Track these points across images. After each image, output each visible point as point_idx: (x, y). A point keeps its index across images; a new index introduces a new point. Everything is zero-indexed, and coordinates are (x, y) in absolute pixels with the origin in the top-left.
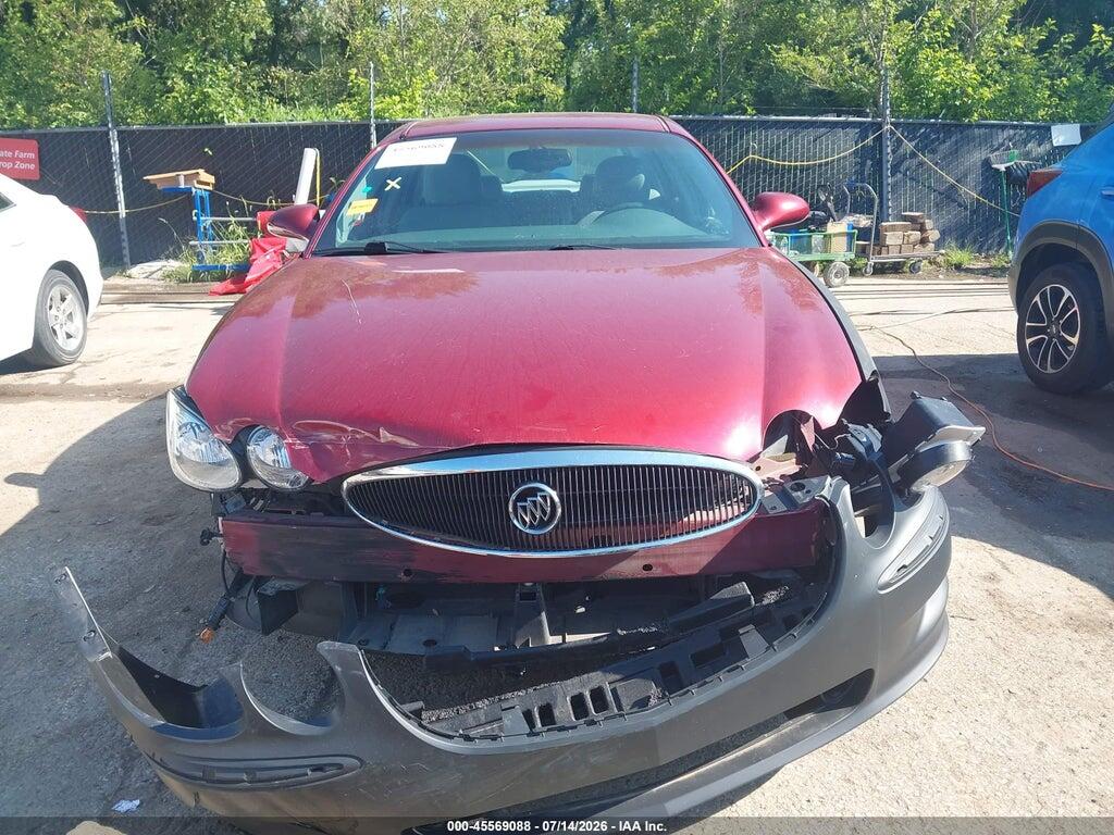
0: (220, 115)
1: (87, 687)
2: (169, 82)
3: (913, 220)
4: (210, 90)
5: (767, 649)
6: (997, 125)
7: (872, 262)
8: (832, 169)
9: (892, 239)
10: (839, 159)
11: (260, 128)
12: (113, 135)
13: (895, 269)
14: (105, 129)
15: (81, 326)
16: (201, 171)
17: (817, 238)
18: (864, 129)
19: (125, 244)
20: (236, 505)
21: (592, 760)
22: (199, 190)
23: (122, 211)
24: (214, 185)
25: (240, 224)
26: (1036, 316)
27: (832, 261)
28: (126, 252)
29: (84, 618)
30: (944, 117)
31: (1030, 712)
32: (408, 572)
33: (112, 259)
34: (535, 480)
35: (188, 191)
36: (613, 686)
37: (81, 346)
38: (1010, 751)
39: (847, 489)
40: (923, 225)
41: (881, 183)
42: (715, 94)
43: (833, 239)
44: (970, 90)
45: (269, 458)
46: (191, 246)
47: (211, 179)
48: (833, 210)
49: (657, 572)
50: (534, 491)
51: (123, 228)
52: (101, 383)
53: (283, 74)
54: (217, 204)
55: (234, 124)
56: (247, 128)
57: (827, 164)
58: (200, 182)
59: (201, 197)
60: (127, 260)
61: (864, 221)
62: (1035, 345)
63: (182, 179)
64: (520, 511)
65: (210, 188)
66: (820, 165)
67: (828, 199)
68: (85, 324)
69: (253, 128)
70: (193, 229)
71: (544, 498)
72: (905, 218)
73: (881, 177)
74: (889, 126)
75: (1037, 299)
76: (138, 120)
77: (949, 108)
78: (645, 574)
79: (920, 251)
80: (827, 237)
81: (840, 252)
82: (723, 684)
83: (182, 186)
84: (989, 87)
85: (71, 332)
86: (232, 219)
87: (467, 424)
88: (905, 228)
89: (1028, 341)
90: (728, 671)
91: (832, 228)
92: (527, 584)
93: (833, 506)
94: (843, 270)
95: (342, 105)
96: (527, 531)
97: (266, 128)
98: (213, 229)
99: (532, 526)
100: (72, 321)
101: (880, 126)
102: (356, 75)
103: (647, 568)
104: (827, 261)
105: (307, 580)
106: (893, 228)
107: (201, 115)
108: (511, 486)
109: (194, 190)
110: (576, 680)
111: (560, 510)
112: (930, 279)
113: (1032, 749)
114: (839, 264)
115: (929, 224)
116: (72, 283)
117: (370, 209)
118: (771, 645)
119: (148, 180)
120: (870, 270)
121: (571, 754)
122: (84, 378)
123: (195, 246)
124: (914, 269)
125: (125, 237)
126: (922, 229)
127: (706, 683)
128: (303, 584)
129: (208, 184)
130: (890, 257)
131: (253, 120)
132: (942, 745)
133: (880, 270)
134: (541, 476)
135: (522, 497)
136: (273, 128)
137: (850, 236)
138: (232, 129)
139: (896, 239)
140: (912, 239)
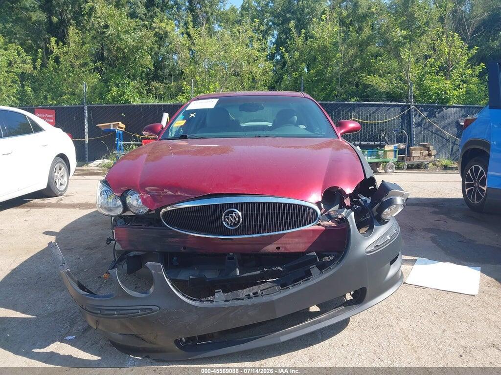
0: (129, 100)
1: (58, 301)
2: (110, 87)
3: (424, 146)
4: (126, 90)
5: (320, 273)
6: (462, 106)
7: (406, 164)
8: (389, 124)
9: (415, 154)
10: (392, 120)
11: (145, 106)
12: (86, 107)
13: (418, 167)
14: (82, 106)
15: (66, 181)
16: (120, 123)
17: (380, 153)
18: (403, 108)
19: (87, 153)
20: (121, 223)
21: (249, 313)
22: (118, 130)
23: (87, 139)
24: (125, 129)
25: (136, 145)
26: (469, 179)
27: (387, 162)
28: (87, 156)
29: (61, 259)
30: (438, 103)
31: (442, 320)
32: (184, 248)
33: (81, 159)
34: (232, 208)
35: (114, 131)
36: (262, 292)
37: (66, 189)
38: (430, 332)
39: (353, 214)
40: (429, 148)
41: (410, 131)
42: (336, 93)
43: (387, 153)
44: (448, 92)
45: (134, 203)
46: (114, 153)
47: (124, 126)
48: (388, 141)
49: (282, 250)
50: (232, 212)
51: (86, 146)
52: (73, 202)
53: (157, 85)
54: (126, 137)
55: (134, 104)
56: (140, 106)
57: (386, 122)
58: (119, 127)
59: (119, 134)
60: (87, 159)
61: (402, 146)
62: (470, 192)
63: (112, 126)
64: (226, 220)
65: (124, 130)
66: (383, 122)
67: (385, 136)
68: (68, 180)
69: (142, 105)
70: (115, 146)
71: (236, 214)
72: (421, 145)
73: (410, 128)
74: (413, 106)
75: (469, 172)
76: (96, 103)
77: (439, 99)
78: (277, 251)
79: (428, 159)
80: (385, 152)
81: (391, 158)
82: (302, 286)
83: (112, 129)
84: (457, 91)
85: (63, 182)
86: (132, 143)
87: (208, 187)
88: (421, 150)
89: (467, 190)
90: (304, 281)
91: (387, 148)
92: (231, 254)
93: (346, 219)
94: (393, 166)
95: (180, 96)
96: (230, 228)
97: (148, 105)
98: (124, 147)
99: (231, 226)
100: (63, 178)
101: (409, 106)
102: (186, 85)
103: (278, 248)
104: (385, 162)
105: (146, 251)
106: (415, 149)
107: (122, 100)
108: (223, 210)
109: (116, 130)
110: (247, 289)
111: (241, 220)
112: (432, 171)
113: (440, 332)
114: (391, 163)
115: (431, 147)
116: (64, 163)
117: (183, 124)
118: (322, 272)
119: (98, 126)
120: (405, 167)
121: (241, 309)
122: (66, 201)
123: (115, 154)
124: (426, 167)
125: (87, 150)
126: (428, 150)
127: (295, 285)
128: (145, 253)
129: (122, 128)
130: (415, 161)
131: (143, 103)
132: (402, 329)
133: (410, 167)
134: (235, 206)
135: (227, 214)
136: (150, 105)
137: (395, 151)
138: (134, 106)
139: (417, 153)
140: (424, 154)
